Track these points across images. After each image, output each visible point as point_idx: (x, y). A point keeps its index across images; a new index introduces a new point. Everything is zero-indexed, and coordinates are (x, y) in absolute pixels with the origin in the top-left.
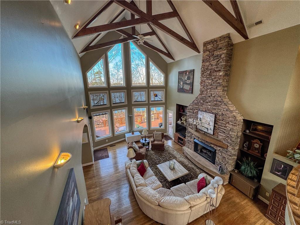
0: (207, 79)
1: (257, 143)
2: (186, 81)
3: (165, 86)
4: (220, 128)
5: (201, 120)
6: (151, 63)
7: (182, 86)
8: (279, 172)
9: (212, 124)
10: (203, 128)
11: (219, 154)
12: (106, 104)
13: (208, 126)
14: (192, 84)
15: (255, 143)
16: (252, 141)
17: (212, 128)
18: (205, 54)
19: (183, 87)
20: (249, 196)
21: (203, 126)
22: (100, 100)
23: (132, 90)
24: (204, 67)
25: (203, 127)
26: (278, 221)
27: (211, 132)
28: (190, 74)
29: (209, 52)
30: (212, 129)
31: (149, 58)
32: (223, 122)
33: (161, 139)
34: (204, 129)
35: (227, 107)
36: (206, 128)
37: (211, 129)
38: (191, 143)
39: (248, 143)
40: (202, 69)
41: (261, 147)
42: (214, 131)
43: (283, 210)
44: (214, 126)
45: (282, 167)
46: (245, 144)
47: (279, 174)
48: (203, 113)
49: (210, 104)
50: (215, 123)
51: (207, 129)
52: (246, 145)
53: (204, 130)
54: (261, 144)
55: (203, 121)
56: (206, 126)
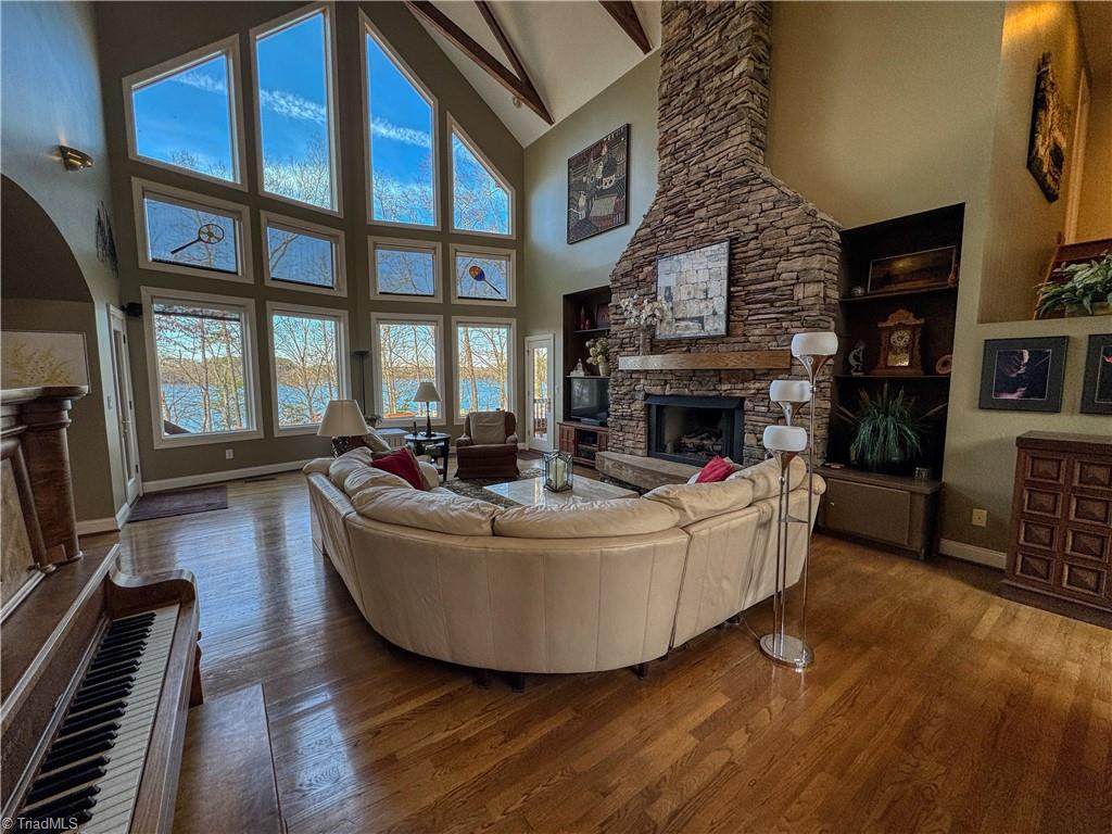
0: (686, 116)
1: (901, 327)
2: (600, 182)
3: (514, 238)
4: (755, 292)
5: (669, 298)
6: (455, 140)
7: (584, 212)
8: (1013, 392)
9: (719, 288)
10: (683, 324)
11: (758, 414)
12: (236, 273)
13: (702, 305)
14: (624, 187)
15: (892, 330)
16: (880, 325)
17: (720, 304)
18: (670, 27)
19: (588, 213)
20: (909, 543)
21: (680, 316)
22: (200, 239)
23: (371, 239)
24: (670, 78)
25: (683, 319)
26: (1065, 585)
27: (716, 326)
28: (616, 148)
29: (686, 12)
30: (722, 311)
31: (448, 114)
32: (766, 261)
33: (503, 434)
34: (687, 327)
35: (775, 191)
36: (692, 319)
37: (715, 313)
38: (634, 423)
39: (862, 348)
40: (664, 89)
41: (921, 339)
42: (728, 321)
43: (1079, 520)
44: (730, 297)
45: (1023, 359)
46: (851, 355)
47: (1014, 397)
48: (678, 261)
49: (702, 213)
50: (732, 281)
51: (700, 320)
52: (856, 358)
53: (687, 334)
54: (918, 322)
55: (681, 294)
56: (694, 309)
